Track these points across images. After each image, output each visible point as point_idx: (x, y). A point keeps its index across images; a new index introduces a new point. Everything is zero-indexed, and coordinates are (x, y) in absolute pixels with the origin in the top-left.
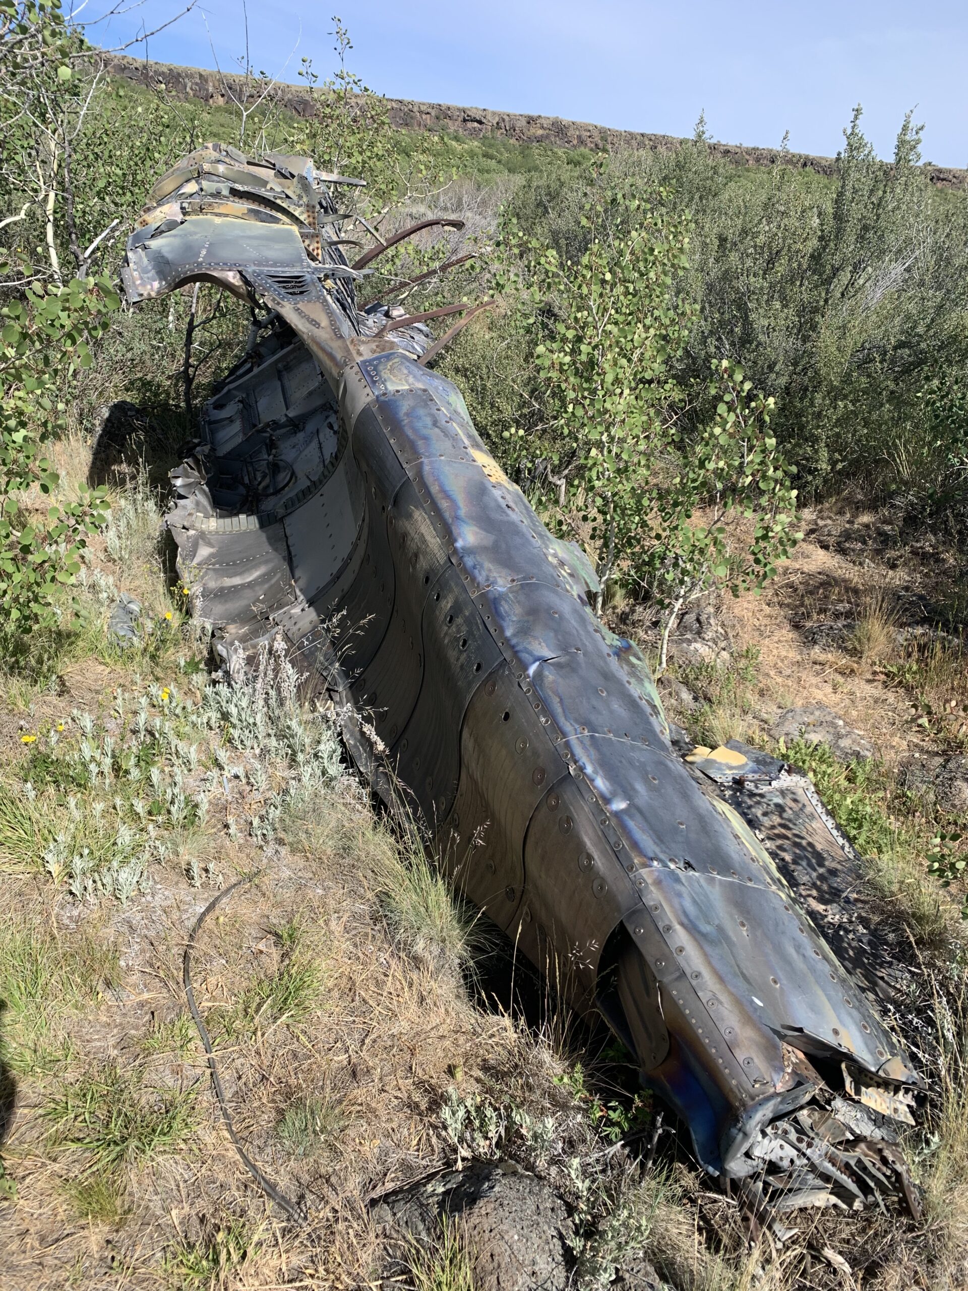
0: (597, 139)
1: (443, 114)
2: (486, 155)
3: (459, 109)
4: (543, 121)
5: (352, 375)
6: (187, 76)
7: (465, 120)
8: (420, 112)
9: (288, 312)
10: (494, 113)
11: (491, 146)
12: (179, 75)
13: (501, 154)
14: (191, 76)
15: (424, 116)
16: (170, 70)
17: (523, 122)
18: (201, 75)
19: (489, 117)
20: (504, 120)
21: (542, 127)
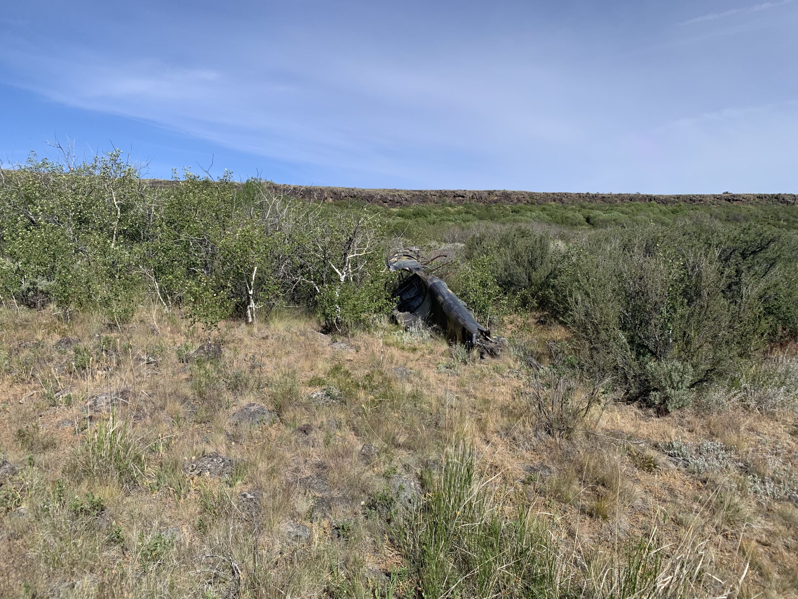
0: (528, 199)
1: (443, 194)
2: (467, 213)
3: (451, 192)
4: (497, 193)
5: (428, 281)
6: (314, 190)
7: (454, 197)
8: (431, 195)
9: (417, 273)
10: (470, 192)
11: (469, 208)
12: (311, 190)
13: (475, 211)
14: (316, 190)
15: (433, 197)
16: (307, 189)
17: (486, 194)
18: (321, 190)
19: (467, 194)
20: (475, 194)
21: (497, 196)
